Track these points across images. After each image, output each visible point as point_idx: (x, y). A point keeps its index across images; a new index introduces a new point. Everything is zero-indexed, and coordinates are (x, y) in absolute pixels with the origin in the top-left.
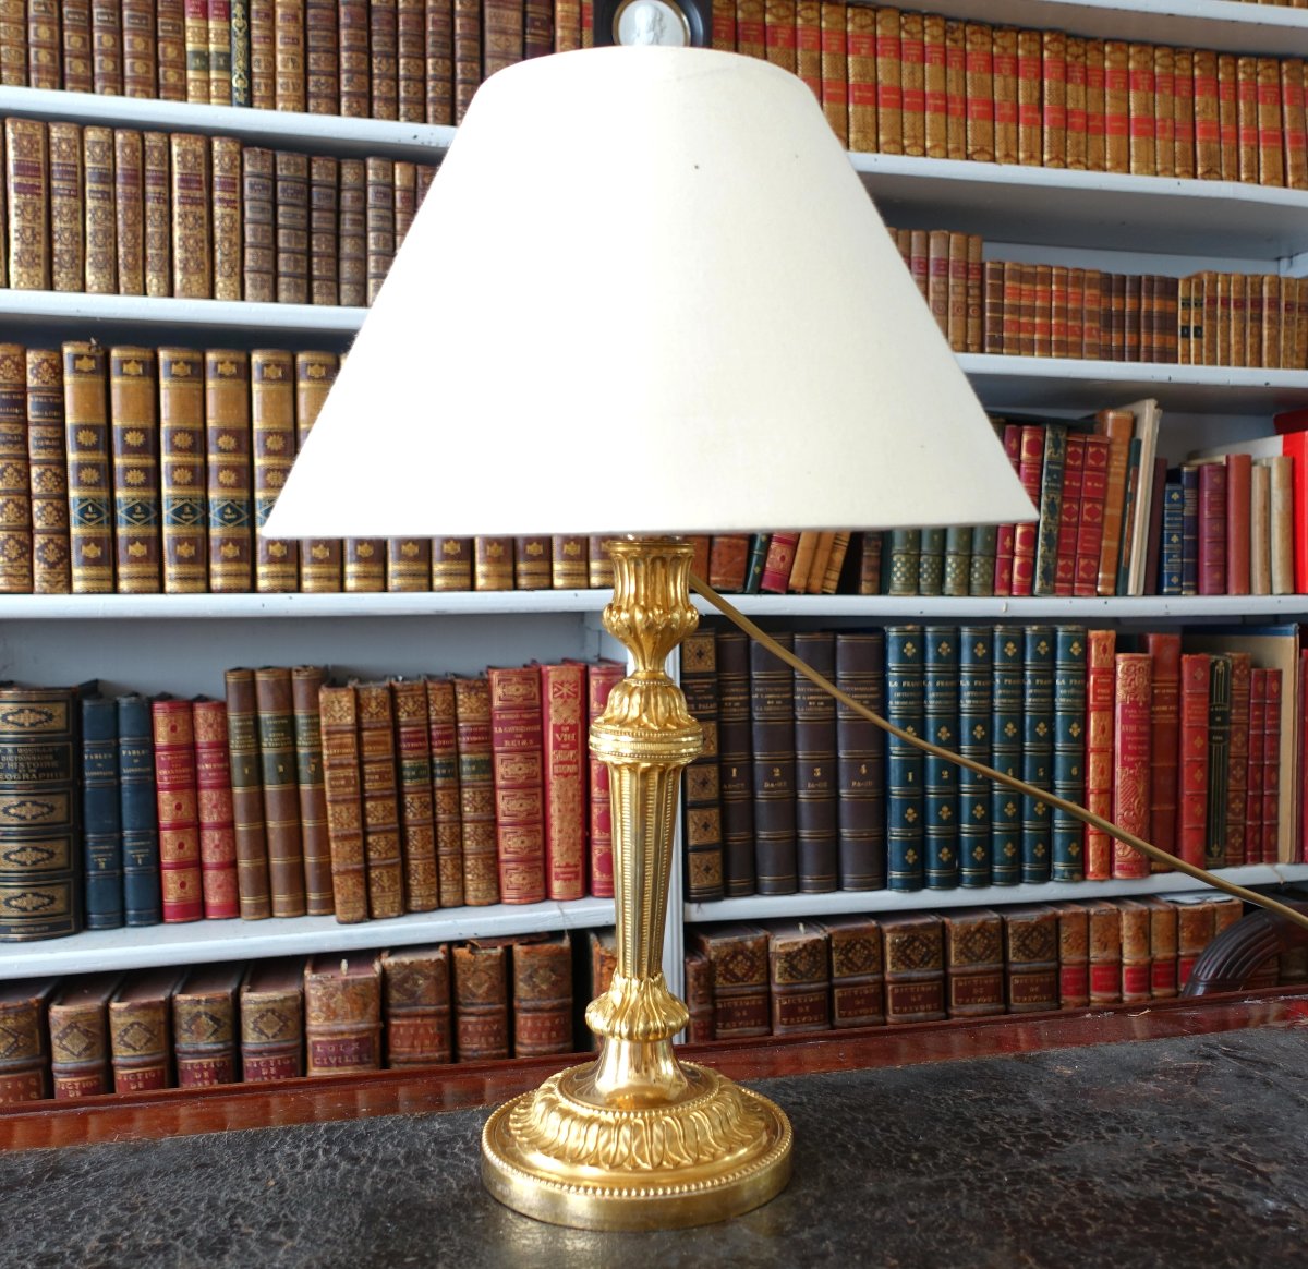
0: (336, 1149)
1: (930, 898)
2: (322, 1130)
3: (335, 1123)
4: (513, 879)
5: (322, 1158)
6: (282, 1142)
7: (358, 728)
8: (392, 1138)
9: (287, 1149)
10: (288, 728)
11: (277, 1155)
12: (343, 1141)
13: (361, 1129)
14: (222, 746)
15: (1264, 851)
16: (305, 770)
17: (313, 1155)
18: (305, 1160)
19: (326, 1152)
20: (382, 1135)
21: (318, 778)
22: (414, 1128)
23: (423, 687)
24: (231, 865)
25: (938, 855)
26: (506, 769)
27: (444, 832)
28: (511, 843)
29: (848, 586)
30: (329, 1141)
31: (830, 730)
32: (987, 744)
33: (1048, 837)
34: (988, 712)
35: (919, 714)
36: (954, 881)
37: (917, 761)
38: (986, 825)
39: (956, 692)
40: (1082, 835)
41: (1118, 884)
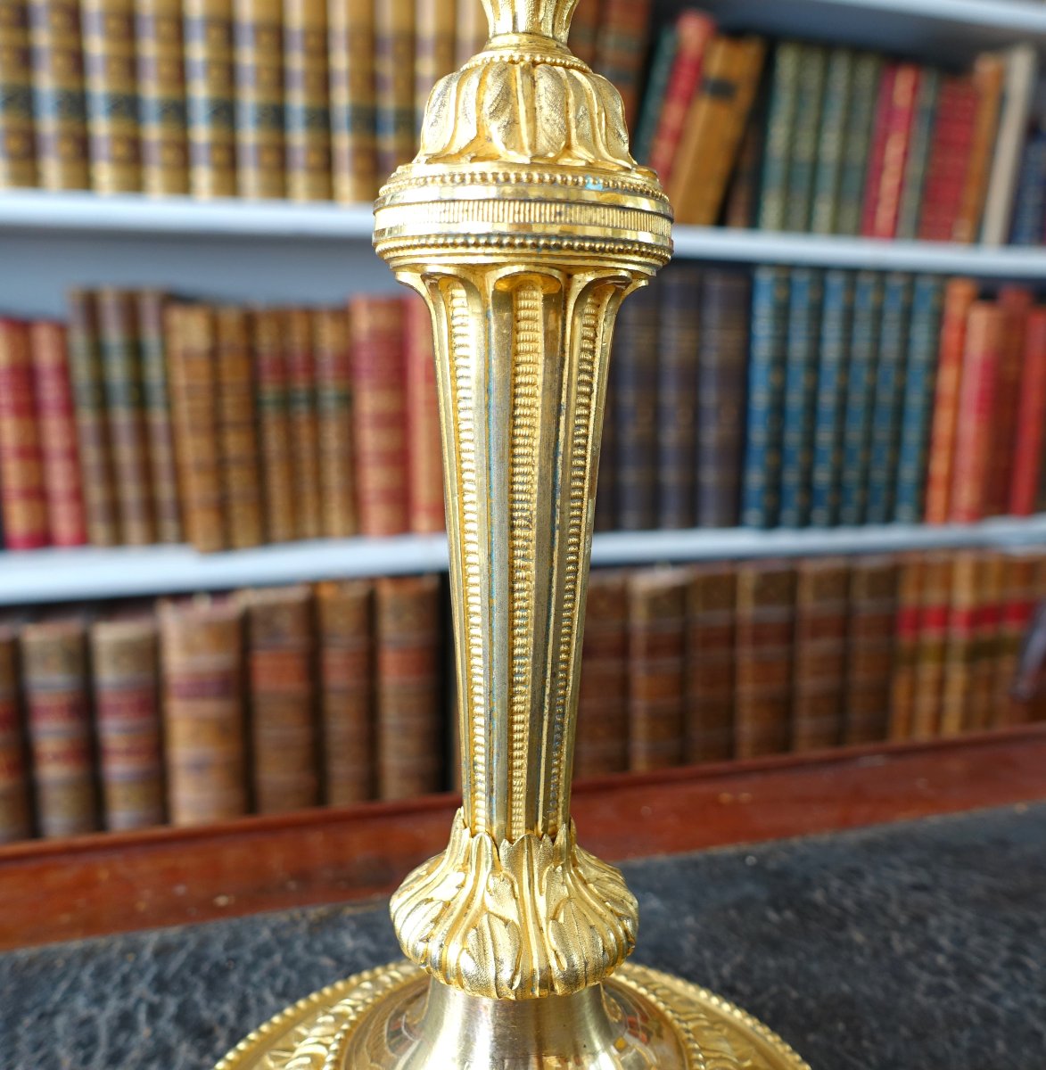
0: (171, 1005)
2: (147, 954)
3: (173, 932)
4: (377, 513)
5: (145, 1031)
6: (74, 988)
7: (214, 354)
8: (273, 974)
9: (80, 1004)
10: (136, 351)
11: (61, 1022)
12: (184, 983)
13: (217, 951)
14: (65, 370)
16: (157, 396)
17: (126, 1022)
18: (114, 1034)
19: (154, 1012)
20: (253, 967)
21: (169, 406)
22: (308, 948)
23: (282, 318)
24: (78, 495)
26: (370, 401)
27: (307, 466)
28: (374, 478)
29: (721, 220)
30: (160, 985)
31: (692, 376)
32: (843, 396)
33: (893, 483)
34: (846, 363)
35: (781, 362)
36: (805, 522)
37: (778, 408)
38: (838, 473)
39: (817, 340)
40: (924, 481)
41: (957, 532)
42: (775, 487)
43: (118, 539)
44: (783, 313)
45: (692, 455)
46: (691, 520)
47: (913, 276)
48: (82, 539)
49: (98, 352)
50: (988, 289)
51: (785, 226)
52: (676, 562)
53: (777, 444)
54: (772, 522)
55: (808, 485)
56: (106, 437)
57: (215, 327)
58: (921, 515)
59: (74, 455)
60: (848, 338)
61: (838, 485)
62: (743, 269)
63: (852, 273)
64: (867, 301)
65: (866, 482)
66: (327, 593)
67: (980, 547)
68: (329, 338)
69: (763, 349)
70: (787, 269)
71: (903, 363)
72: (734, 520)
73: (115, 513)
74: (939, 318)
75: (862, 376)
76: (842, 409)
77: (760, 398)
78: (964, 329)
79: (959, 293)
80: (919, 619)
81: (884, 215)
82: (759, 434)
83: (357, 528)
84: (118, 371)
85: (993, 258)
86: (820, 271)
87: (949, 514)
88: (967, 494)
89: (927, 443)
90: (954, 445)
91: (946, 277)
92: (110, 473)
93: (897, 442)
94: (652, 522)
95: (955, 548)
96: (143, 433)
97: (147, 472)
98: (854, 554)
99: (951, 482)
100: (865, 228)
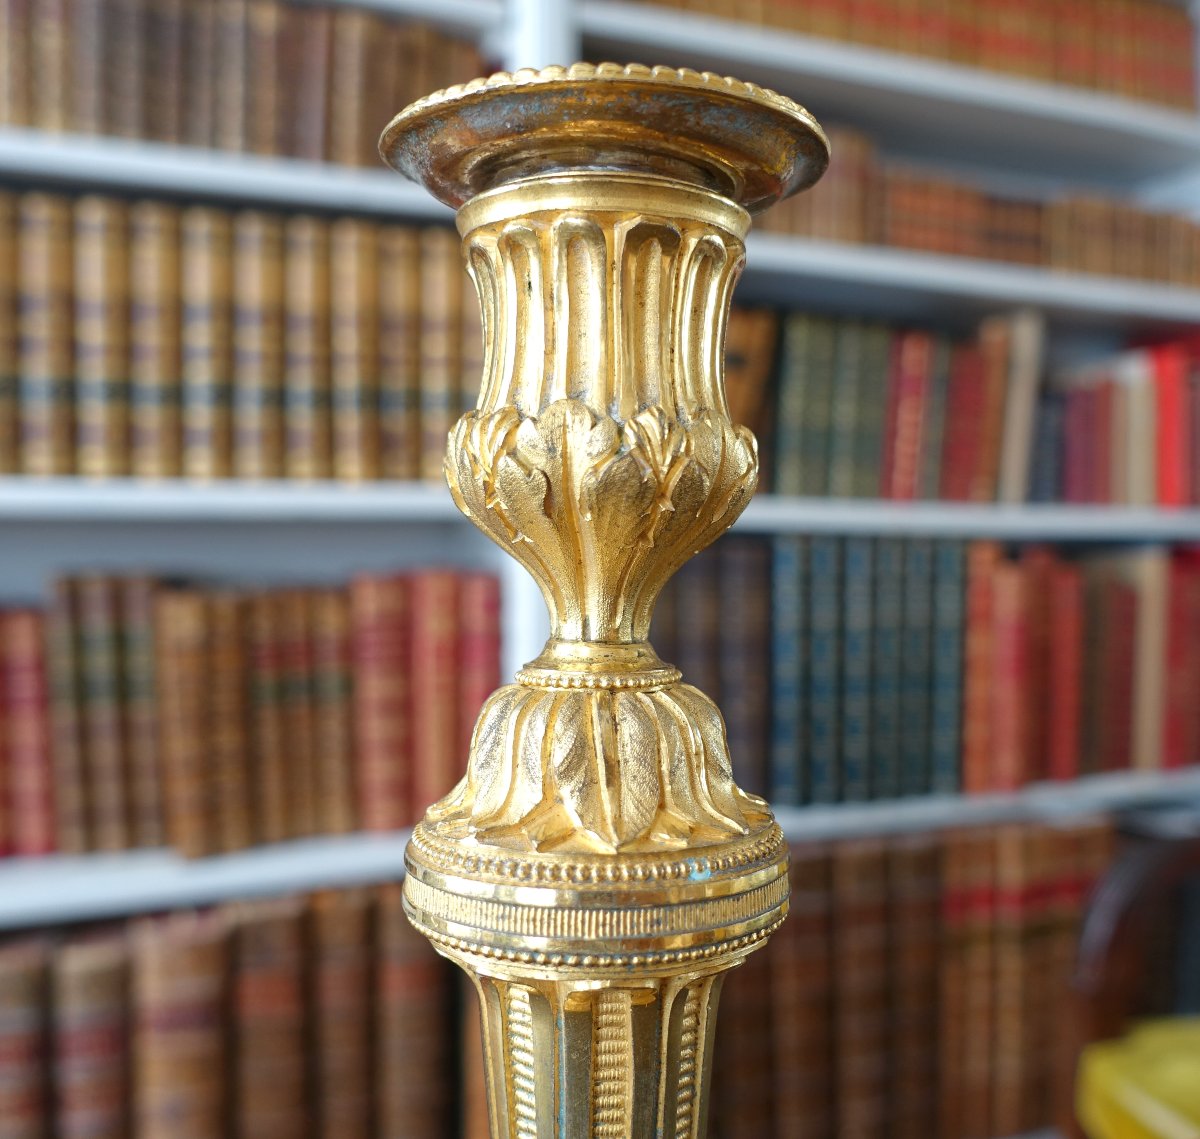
1: (822, 822)
4: (381, 809)
10: (121, 641)
23: (279, 599)
24: (49, 798)
25: (827, 776)
26: (375, 686)
28: (379, 770)
31: (715, 650)
32: (873, 664)
33: (928, 755)
34: (873, 631)
35: (806, 631)
36: (839, 798)
37: (806, 680)
38: (872, 745)
39: (841, 609)
40: (960, 752)
41: (999, 802)
42: (807, 763)
43: (91, 845)
47: (935, 543)
48: (51, 847)
49: (80, 643)
50: (1013, 550)
51: (805, 489)
53: (806, 717)
54: (805, 799)
56: (84, 734)
57: (209, 617)
58: (961, 786)
59: (47, 755)
60: (872, 607)
61: (873, 758)
62: (761, 540)
63: (876, 542)
64: (891, 569)
65: (901, 753)
66: (326, 906)
67: (1025, 822)
68: (331, 622)
69: (787, 619)
70: (809, 540)
71: (932, 629)
73: (89, 819)
74: (965, 582)
75: (891, 646)
77: (787, 672)
78: (989, 592)
79: (983, 559)
80: (966, 901)
81: (900, 479)
82: (788, 708)
83: (358, 823)
84: (101, 663)
85: (1015, 519)
86: (842, 541)
87: (991, 783)
88: (1008, 761)
89: (961, 712)
90: (990, 714)
91: (967, 543)
92: (87, 774)
93: (930, 711)
95: (995, 825)
96: (125, 730)
97: (127, 771)
98: (891, 836)
99: (988, 751)
100: (884, 490)
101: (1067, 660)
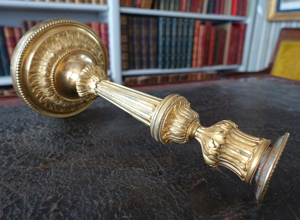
1: (166, 71)
15: (220, 62)
25: (168, 63)
29: (152, 8)
31: (148, 39)
32: (176, 42)
33: (186, 60)
34: (177, 36)
35: (164, 36)
36: (170, 67)
37: (164, 45)
38: (176, 57)
39: (171, 32)
40: (192, 59)
41: (198, 69)
42: (164, 60)
44: (165, 26)
45: (148, 54)
46: (148, 67)
47: (189, 19)
50: (203, 22)
51: (165, 9)
52: (146, 75)
53: (164, 52)
54: (164, 67)
55: (170, 60)
58: (191, 66)
60: (177, 31)
61: (176, 60)
62: (157, 17)
63: (178, 18)
64: (181, 24)
65: (181, 59)
67: (202, 72)
69: (161, 33)
70: (165, 17)
71: (188, 36)
72: (156, 67)
74: (194, 28)
75: (180, 39)
76: (176, 45)
77: (161, 43)
78: (199, 29)
79: (198, 22)
81: (184, 7)
82: (161, 50)
85: (204, 16)
86: (172, 18)
87: (196, 65)
88: (200, 62)
89: (192, 52)
90: (197, 52)
91: (196, 19)
93: (187, 52)
94: (141, 67)
95: (197, 72)
98: (179, 73)
99: (197, 59)
100: (180, 10)
101: (212, 44)
